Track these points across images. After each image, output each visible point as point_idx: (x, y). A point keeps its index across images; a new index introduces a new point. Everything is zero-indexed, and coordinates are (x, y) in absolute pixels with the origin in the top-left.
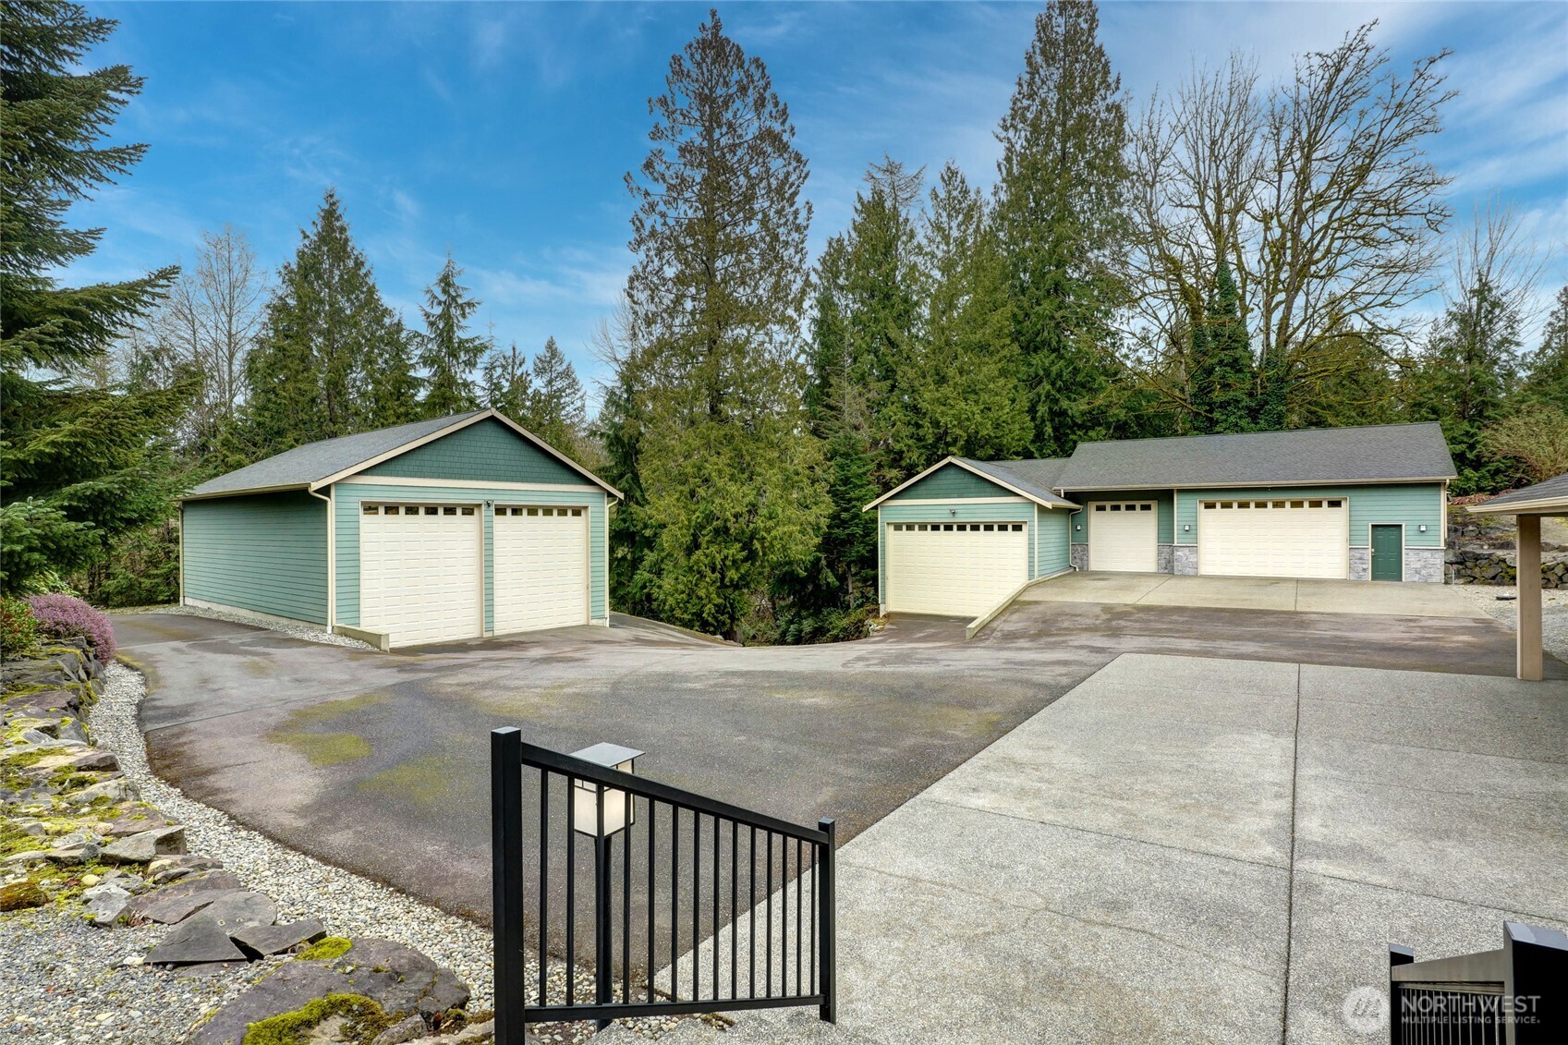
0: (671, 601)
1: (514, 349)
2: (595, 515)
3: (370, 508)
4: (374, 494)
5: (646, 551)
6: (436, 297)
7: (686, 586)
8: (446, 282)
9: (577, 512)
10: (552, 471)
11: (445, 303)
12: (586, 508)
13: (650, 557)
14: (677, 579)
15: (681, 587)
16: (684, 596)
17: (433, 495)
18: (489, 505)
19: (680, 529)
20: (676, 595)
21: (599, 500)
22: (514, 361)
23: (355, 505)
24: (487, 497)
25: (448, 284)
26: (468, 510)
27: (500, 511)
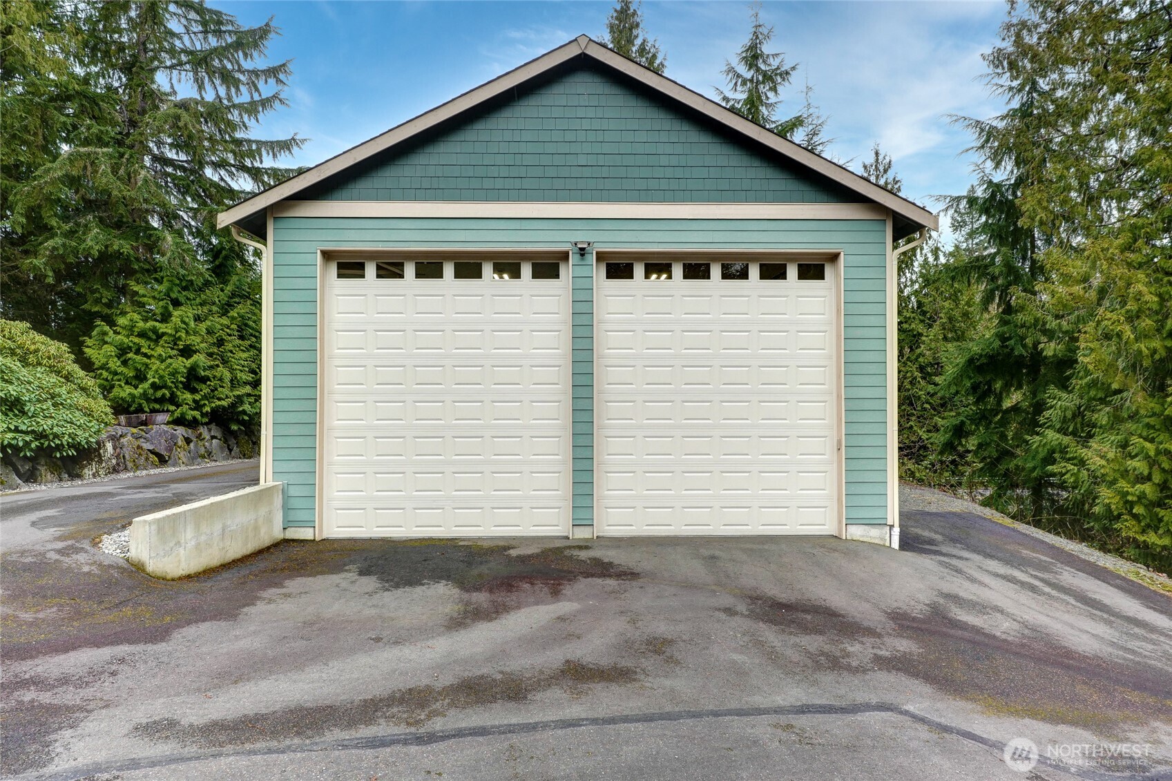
0: (1106, 495)
1: (877, 154)
2: (854, 273)
3: (350, 266)
4: (353, 235)
5: (1053, 390)
6: (739, 76)
7: (1152, 463)
8: (753, 56)
9: (812, 269)
10: (723, 161)
11: (751, 81)
12: (834, 258)
13: (1061, 402)
14: (1124, 445)
15: (1139, 465)
16: (1147, 488)
17: (462, 236)
18: (582, 252)
19: (1131, 318)
20: (1123, 484)
21: (871, 237)
22: (877, 169)
23: (308, 259)
24: (582, 237)
25: (756, 57)
26: (547, 267)
27: (619, 268)
